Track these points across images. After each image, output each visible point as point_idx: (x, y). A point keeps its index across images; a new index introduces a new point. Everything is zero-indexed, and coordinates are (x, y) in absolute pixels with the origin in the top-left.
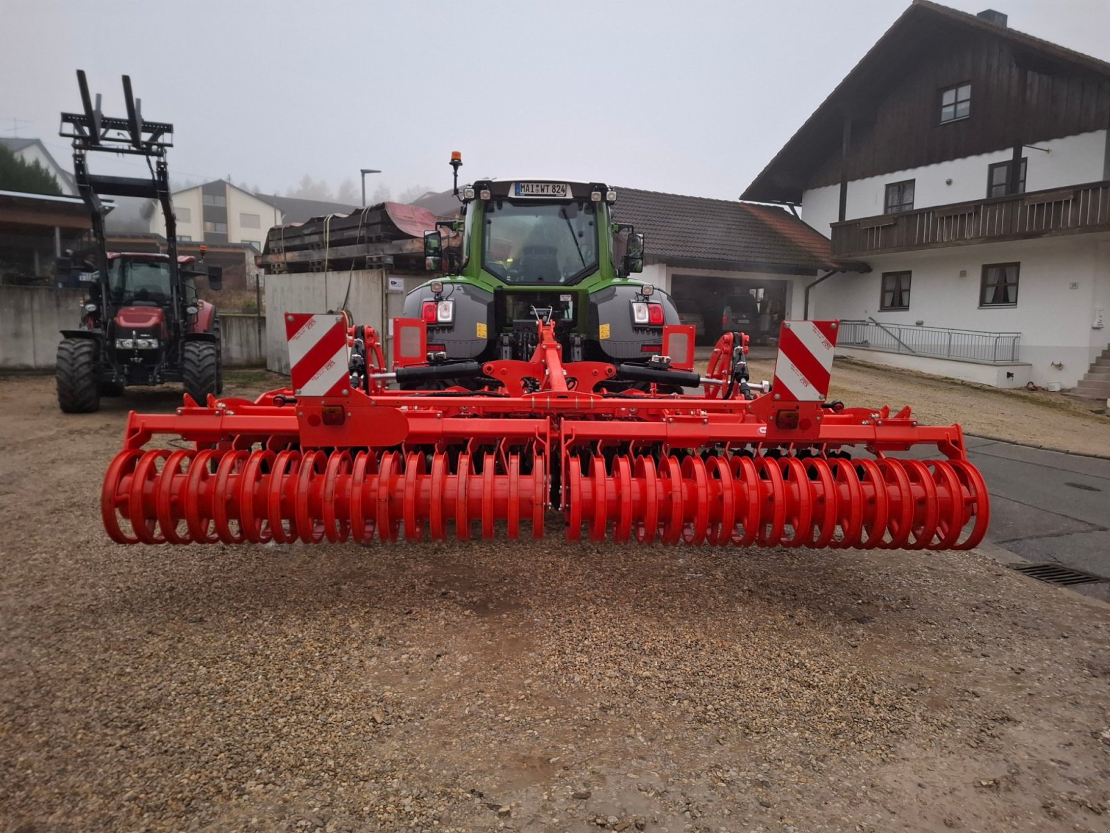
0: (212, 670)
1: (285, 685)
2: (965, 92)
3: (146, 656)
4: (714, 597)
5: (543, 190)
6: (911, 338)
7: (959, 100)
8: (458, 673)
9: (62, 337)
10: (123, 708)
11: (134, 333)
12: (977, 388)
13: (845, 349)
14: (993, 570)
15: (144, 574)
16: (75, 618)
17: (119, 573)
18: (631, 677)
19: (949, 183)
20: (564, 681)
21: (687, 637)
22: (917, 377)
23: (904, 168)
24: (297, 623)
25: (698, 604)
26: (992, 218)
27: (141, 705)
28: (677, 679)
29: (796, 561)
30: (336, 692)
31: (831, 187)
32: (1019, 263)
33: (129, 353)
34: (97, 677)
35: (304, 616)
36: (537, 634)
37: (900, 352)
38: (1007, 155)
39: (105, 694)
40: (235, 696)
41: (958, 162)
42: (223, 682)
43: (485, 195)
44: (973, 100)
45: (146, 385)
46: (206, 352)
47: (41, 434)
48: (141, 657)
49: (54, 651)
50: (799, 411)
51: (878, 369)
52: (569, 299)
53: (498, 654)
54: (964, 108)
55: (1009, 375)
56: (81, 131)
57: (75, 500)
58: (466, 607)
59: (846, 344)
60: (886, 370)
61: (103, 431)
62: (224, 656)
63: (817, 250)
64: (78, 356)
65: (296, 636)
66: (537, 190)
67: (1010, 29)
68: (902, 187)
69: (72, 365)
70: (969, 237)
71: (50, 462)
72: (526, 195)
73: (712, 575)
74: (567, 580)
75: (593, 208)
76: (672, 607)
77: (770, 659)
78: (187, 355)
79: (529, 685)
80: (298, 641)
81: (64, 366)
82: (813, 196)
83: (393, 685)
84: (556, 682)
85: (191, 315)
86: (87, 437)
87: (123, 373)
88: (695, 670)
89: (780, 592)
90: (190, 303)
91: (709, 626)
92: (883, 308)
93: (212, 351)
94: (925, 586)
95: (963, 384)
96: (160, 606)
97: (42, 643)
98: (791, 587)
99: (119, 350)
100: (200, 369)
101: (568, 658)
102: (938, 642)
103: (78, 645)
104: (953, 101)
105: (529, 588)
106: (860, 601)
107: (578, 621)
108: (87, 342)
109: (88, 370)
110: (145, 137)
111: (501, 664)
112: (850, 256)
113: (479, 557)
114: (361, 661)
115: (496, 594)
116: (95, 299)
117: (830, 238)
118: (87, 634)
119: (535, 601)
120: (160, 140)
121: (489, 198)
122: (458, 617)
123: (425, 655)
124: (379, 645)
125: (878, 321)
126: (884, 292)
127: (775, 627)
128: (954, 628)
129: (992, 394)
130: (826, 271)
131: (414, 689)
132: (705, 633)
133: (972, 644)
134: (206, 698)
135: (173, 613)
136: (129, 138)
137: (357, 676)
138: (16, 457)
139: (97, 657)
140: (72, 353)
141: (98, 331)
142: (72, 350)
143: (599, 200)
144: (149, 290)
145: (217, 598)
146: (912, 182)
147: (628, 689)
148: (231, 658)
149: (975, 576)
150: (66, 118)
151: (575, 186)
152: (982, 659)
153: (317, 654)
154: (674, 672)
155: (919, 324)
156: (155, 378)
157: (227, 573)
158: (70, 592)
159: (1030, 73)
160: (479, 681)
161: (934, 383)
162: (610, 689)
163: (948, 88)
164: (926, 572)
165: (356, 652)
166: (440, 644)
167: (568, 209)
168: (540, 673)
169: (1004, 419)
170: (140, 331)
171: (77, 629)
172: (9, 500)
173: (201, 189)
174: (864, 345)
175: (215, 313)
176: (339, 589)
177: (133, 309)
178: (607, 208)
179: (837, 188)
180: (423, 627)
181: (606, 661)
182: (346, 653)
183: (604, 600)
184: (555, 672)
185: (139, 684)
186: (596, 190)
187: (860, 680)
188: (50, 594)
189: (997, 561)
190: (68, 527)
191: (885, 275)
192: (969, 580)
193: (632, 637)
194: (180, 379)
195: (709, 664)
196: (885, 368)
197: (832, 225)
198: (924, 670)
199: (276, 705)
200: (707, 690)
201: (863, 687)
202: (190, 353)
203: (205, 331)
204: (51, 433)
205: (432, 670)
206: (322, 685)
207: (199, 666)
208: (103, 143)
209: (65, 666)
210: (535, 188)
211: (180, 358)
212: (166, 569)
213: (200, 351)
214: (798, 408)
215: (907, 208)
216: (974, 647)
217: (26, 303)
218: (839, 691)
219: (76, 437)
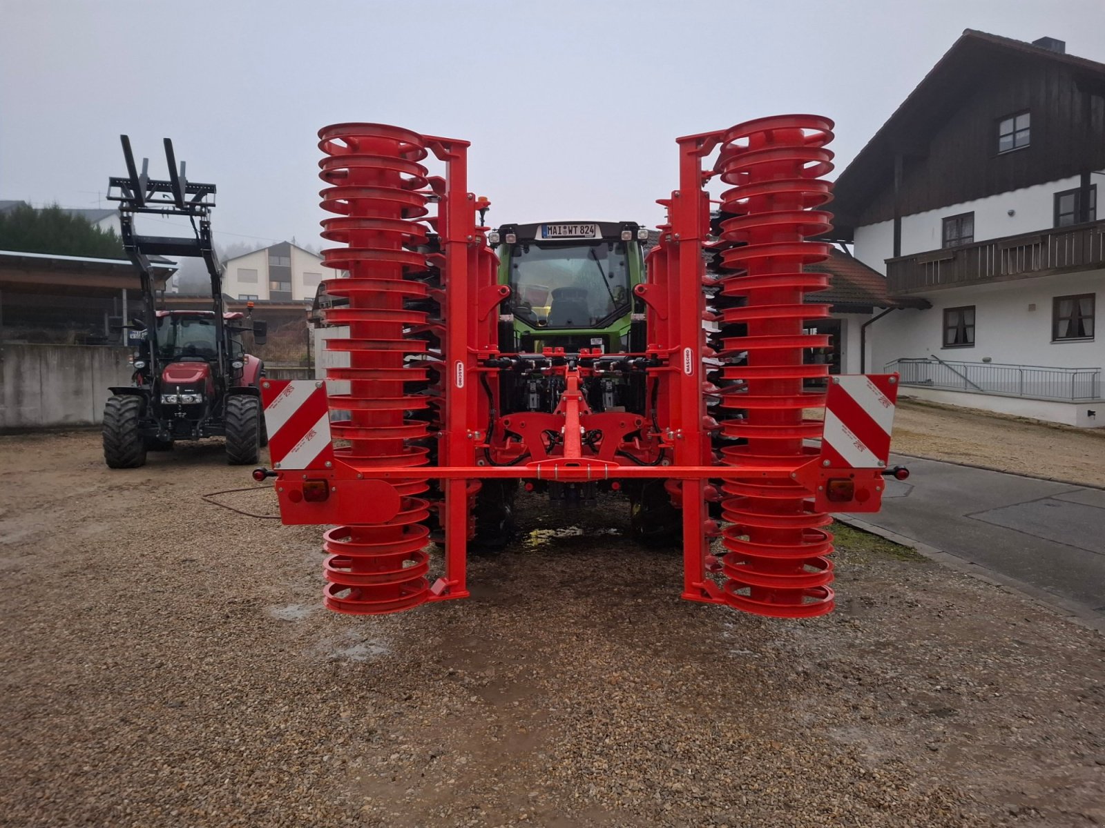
0: (176, 770)
1: (251, 793)
2: (1024, 121)
3: (111, 750)
4: (762, 681)
5: (570, 231)
6: (979, 375)
7: (1018, 129)
8: (453, 781)
9: (111, 394)
10: (66, 820)
11: (178, 388)
12: (1056, 428)
13: (907, 389)
14: (1095, 644)
15: (138, 647)
16: (50, 700)
17: (112, 646)
18: (658, 790)
19: (1011, 214)
20: (577, 795)
21: (729, 735)
22: (987, 417)
23: (962, 200)
24: (283, 710)
25: (743, 691)
26: (1062, 248)
27: (86, 816)
28: (714, 794)
29: (860, 634)
30: (308, 804)
31: (884, 223)
32: (1094, 294)
33: (174, 408)
34: (50, 776)
35: (292, 701)
36: (551, 728)
37: (967, 390)
38: (1075, 182)
39: (52, 800)
40: (193, 807)
41: (1020, 192)
42: (184, 787)
43: (511, 238)
44: (1032, 128)
45: (189, 439)
46: (248, 406)
47: (81, 491)
48: (104, 752)
49: (16, 741)
50: (853, 480)
51: (944, 409)
52: (601, 342)
53: (503, 755)
54: (1024, 137)
55: (1091, 413)
56: (128, 194)
57: (92, 562)
58: (473, 690)
59: (908, 383)
60: (952, 410)
61: (142, 487)
62: (193, 752)
63: (873, 287)
64: (124, 413)
65: (278, 727)
66: (565, 232)
67: (1069, 56)
68: (960, 220)
69: (118, 421)
70: (1036, 269)
71: (81, 520)
72: (553, 237)
73: (761, 652)
74: (592, 657)
75: (624, 248)
76: (712, 694)
77: (830, 767)
78: (231, 409)
79: (535, 799)
80: (278, 734)
81: (111, 422)
82: (864, 233)
83: (375, 796)
84: (567, 796)
85: (237, 369)
86: (126, 493)
87: (167, 428)
88: (738, 781)
89: (841, 675)
90: (236, 358)
91: (756, 720)
92: (946, 345)
93: (254, 405)
94: (1016, 666)
95: (1039, 424)
96: (143, 686)
97: (7, 731)
98: (854, 668)
99: (164, 405)
100: (242, 422)
101: (584, 762)
102: (1038, 744)
103: (43, 735)
104: (1011, 131)
105: (548, 667)
106: (938, 687)
107: (600, 712)
108: (134, 398)
109: (134, 426)
110: (189, 198)
111: (504, 768)
112: (907, 292)
113: (497, 628)
114: (344, 762)
115: (510, 675)
116: (144, 356)
117: (885, 275)
118: (57, 721)
119: (553, 684)
120: (204, 200)
121: (514, 242)
122: (463, 704)
123: (418, 755)
124: (368, 740)
125: (941, 359)
126: (946, 328)
127: (836, 721)
128: (1057, 725)
129: (1073, 434)
130: (882, 308)
131: (398, 802)
132: (750, 730)
133: (1082, 747)
134: (159, 809)
135: (154, 695)
136: (173, 198)
137: (336, 782)
138: (51, 515)
139: (57, 750)
140: (119, 410)
141: (146, 387)
142: (119, 407)
143: (630, 239)
144: (197, 347)
145: (205, 676)
146: (970, 216)
147: (653, 808)
148: (200, 755)
149: (1075, 653)
150: (114, 182)
151: (603, 226)
152: (1097, 769)
153: (296, 752)
154: (711, 783)
155: (987, 361)
156: (197, 432)
157: (224, 646)
158: (54, 668)
159: (1094, 98)
160: (476, 793)
161: (1007, 423)
162: (631, 807)
163: (1006, 118)
164: (1016, 648)
165: (340, 750)
166: (437, 741)
167: (598, 249)
168: (548, 783)
169: (1089, 462)
170: (184, 387)
171: (48, 714)
172: (27, 561)
173: (267, 250)
174: (928, 384)
175: (263, 366)
176: (338, 667)
177: (182, 364)
178: (639, 247)
179: (891, 223)
180: (421, 717)
181: (629, 768)
182: (330, 750)
183: (633, 685)
184: (568, 781)
185: (92, 788)
186: (626, 229)
187: (944, 799)
188: (34, 671)
189: (1100, 633)
190: (77, 591)
191: (947, 311)
192: (1069, 658)
193: (662, 734)
194: (223, 433)
195: (754, 773)
196: (951, 407)
197: (887, 261)
198: (1023, 784)
199: (235, 821)
200: (751, 811)
201: (948, 808)
202: (233, 407)
203: (250, 385)
204: (92, 489)
205: (423, 775)
206: (293, 794)
207: (163, 764)
208: (148, 205)
209: (20, 762)
210: (562, 229)
211: (223, 411)
212: (162, 641)
213: (242, 405)
214: (852, 476)
215: (967, 241)
216: (1086, 751)
217: (87, 361)
218: (918, 814)
219: (115, 493)
